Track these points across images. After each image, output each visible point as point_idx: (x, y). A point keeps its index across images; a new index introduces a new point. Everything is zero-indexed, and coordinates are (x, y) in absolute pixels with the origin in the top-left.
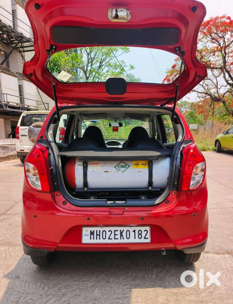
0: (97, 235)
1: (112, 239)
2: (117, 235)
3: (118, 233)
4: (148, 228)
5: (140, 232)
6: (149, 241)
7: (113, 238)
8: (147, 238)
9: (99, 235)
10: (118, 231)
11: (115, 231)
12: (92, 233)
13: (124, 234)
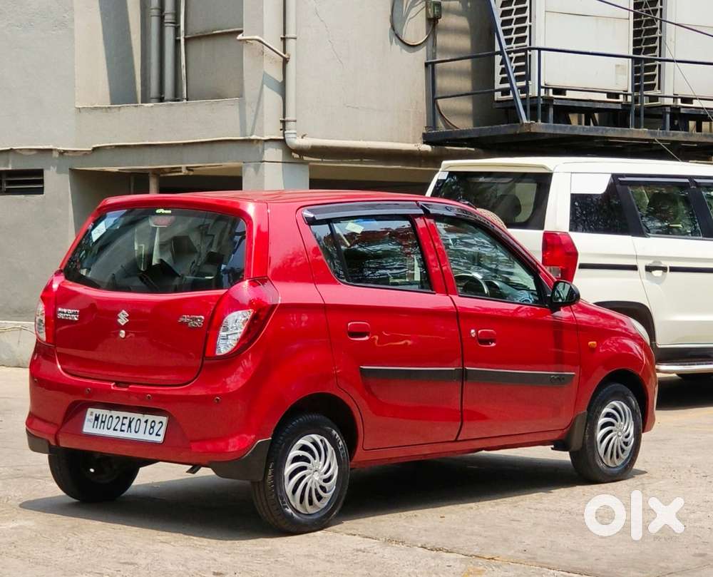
0: (102, 422)
1: (116, 430)
2: (124, 424)
3: (126, 422)
4: (164, 419)
5: (153, 425)
6: (160, 439)
7: (119, 429)
8: (159, 435)
9: (104, 422)
10: (126, 418)
11: (124, 418)
12: (97, 419)
13: (133, 425)
